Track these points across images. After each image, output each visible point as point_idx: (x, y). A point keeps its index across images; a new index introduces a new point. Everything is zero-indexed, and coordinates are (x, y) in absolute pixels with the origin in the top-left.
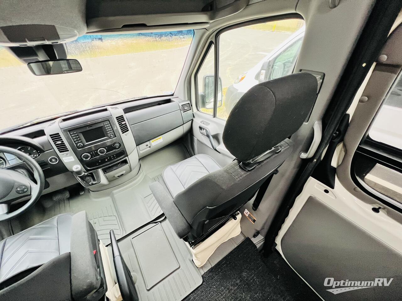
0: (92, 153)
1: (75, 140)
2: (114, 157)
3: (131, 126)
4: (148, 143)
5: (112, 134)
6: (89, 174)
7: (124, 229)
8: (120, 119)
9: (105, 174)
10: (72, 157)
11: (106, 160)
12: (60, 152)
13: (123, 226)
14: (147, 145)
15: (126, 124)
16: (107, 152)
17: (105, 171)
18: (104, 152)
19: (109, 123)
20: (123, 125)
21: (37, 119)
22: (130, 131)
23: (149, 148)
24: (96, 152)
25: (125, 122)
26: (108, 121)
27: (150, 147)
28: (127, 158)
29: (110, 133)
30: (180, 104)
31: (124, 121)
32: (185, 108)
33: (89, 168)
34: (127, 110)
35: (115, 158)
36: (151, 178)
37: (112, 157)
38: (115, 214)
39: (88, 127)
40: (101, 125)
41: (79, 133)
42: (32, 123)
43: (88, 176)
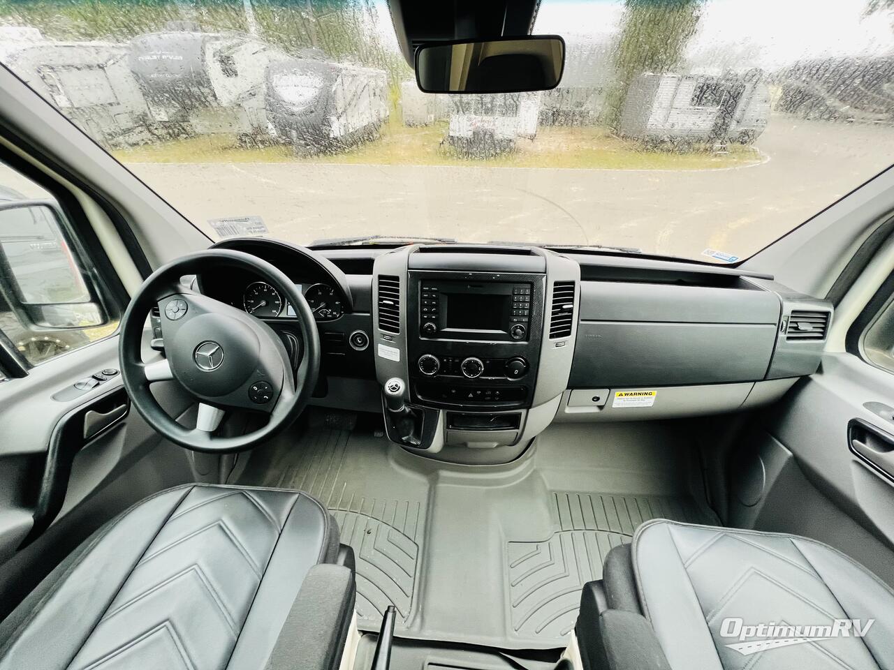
0: (448, 360)
1: (425, 309)
2: (493, 396)
3: (581, 322)
4: (602, 393)
5: (521, 328)
6: (412, 413)
7: (423, 609)
8: (565, 290)
9: (448, 428)
10: (398, 351)
11: (471, 395)
12: (381, 327)
13: (424, 598)
14: (598, 399)
15: (571, 310)
16: (481, 375)
17: (451, 422)
18: (477, 372)
19: (528, 292)
20: (563, 311)
21: (377, 237)
22: (570, 340)
23: (596, 410)
24: (457, 361)
25: (571, 306)
26: (529, 286)
27: (601, 407)
28: (523, 412)
29: (519, 325)
30: (789, 307)
31: (572, 300)
32: (802, 327)
33: (419, 397)
34: (590, 273)
35: (493, 400)
36: (548, 487)
37: (489, 393)
38: (420, 541)
39: (471, 286)
40: (507, 291)
41: (442, 293)
42: (366, 241)
43: (409, 416)
